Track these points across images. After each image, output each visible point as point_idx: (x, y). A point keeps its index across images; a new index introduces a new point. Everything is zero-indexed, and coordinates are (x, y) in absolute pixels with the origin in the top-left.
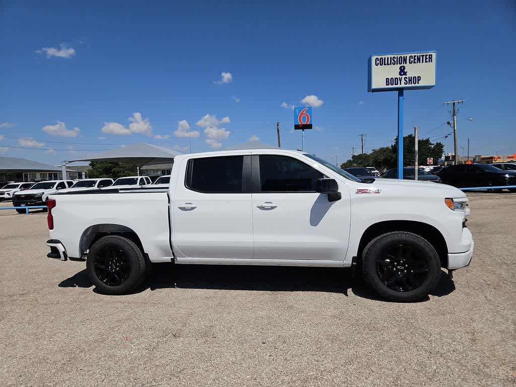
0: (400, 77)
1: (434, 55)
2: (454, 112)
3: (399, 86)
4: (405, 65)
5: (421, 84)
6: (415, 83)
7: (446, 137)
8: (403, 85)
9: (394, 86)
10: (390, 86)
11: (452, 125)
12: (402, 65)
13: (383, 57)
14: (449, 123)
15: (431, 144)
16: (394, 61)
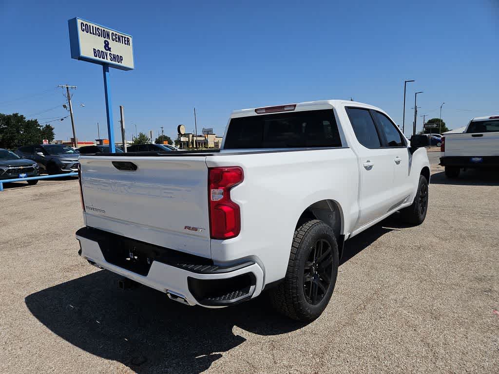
0: (106, 51)
1: (131, 39)
2: (68, 96)
3: (105, 60)
4: (108, 40)
5: (123, 64)
6: (119, 62)
7: (62, 120)
8: (109, 61)
9: (101, 59)
10: (97, 58)
11: (69, 109)
12: (106, 39)
13: (89, 24)
14: (65, 106)
15: (39, 125)
16: (99, 32)
